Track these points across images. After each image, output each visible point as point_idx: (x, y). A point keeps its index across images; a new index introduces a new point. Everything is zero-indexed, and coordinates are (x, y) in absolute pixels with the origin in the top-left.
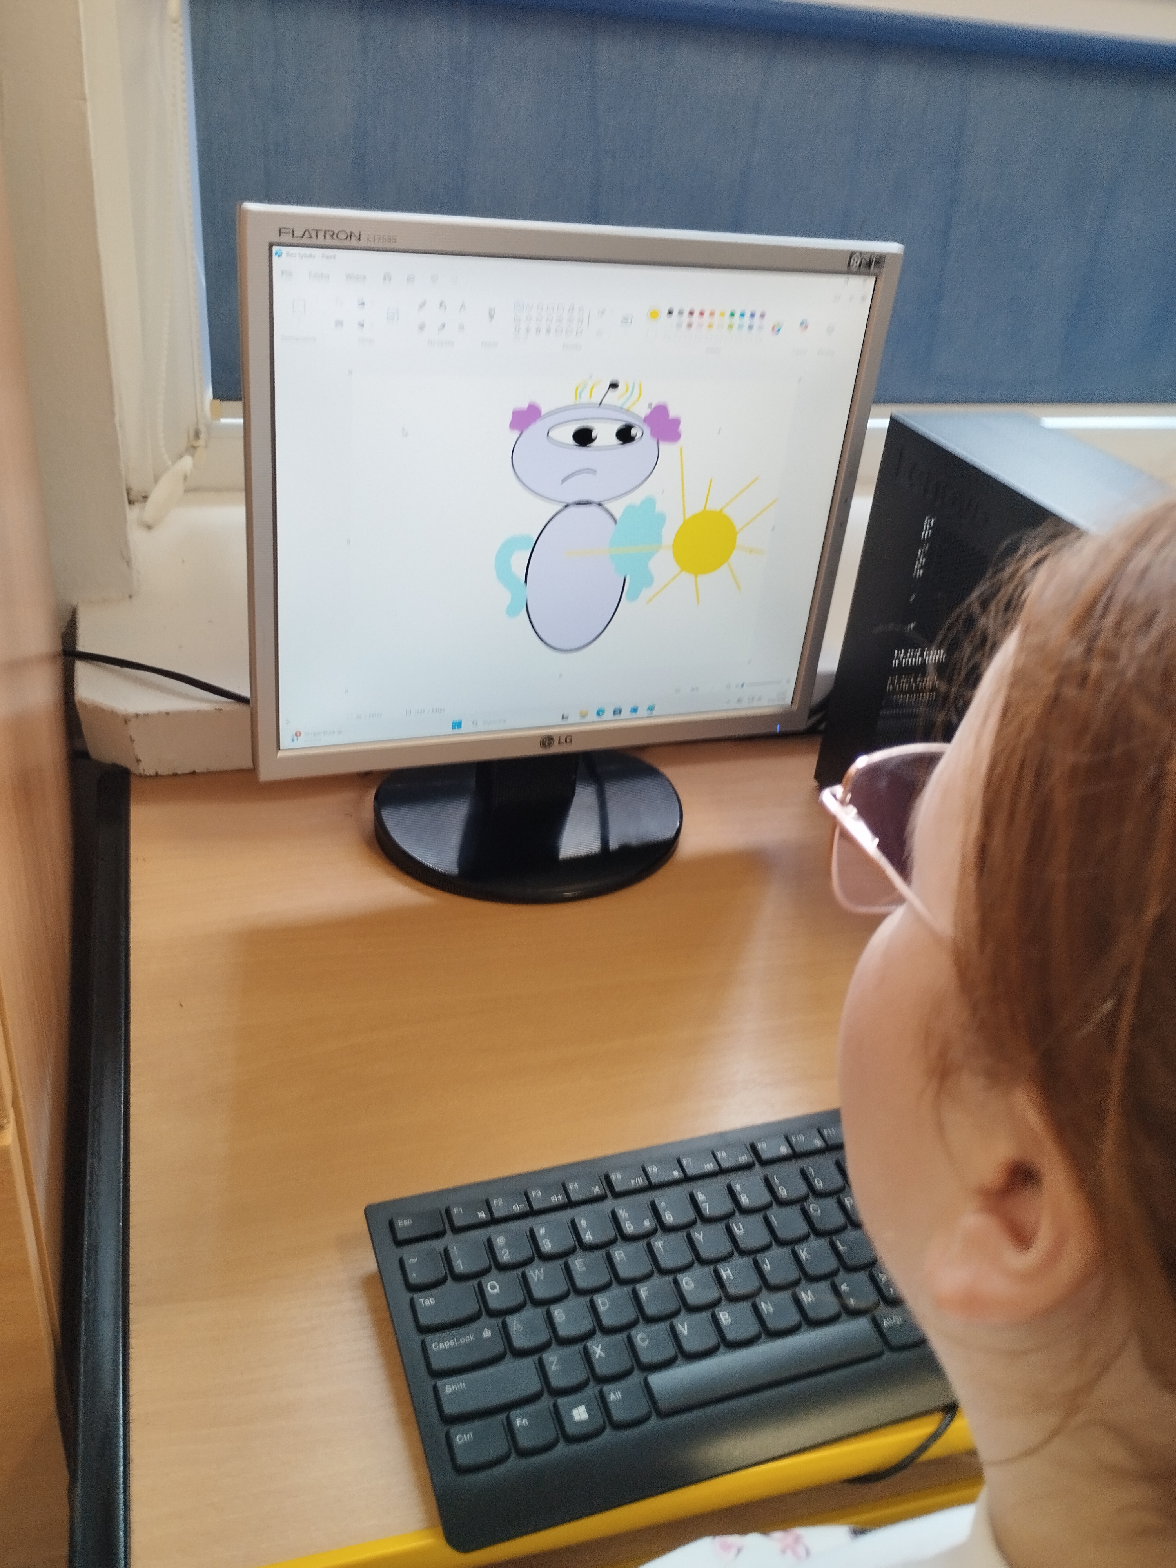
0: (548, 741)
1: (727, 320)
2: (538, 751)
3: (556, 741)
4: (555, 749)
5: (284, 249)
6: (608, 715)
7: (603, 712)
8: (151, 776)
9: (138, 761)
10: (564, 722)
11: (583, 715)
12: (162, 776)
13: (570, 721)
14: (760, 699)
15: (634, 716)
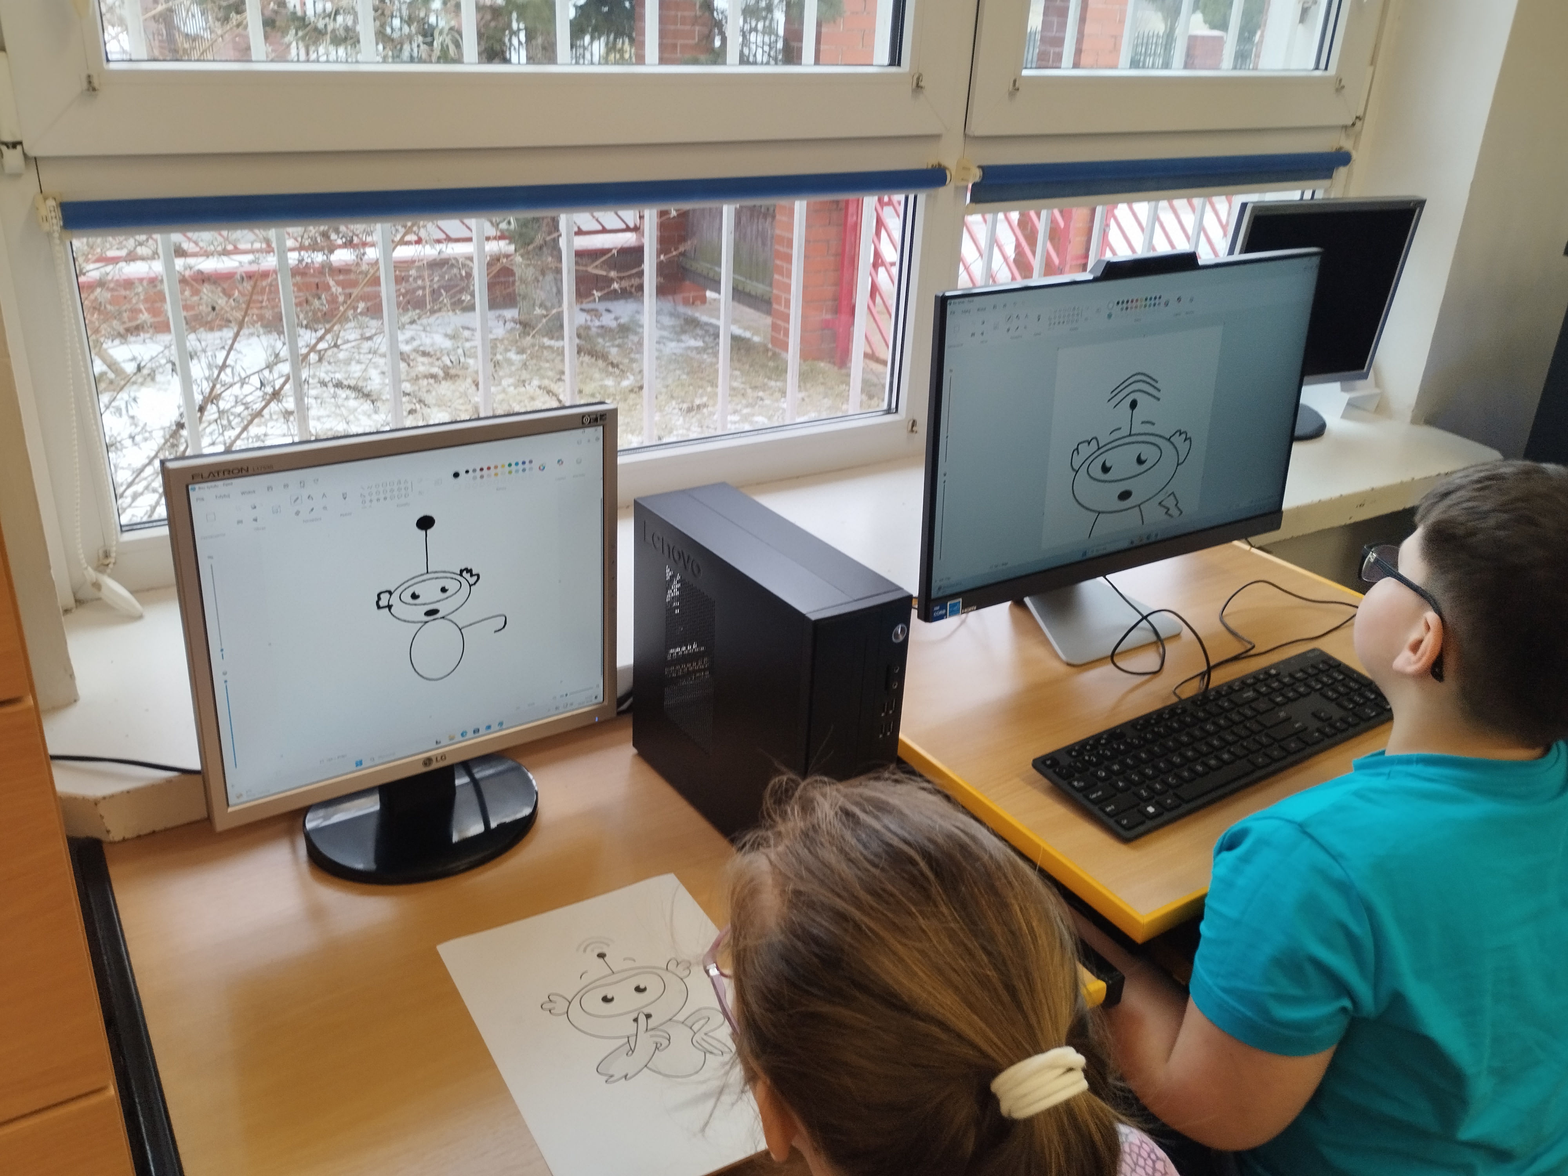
0: (428, 761)
1: (507, 469)
2: (422, 769)
3: (434, 760)
4: (435, 766)
5: (197, 486)
6: (470, 734)
7: (466, 732)
8: (119, 842)
9: (108, 832)
10: (438, 746)
11: (452, 738)
12: (128, 839)
13: (442, 744)
15: (489, 731)
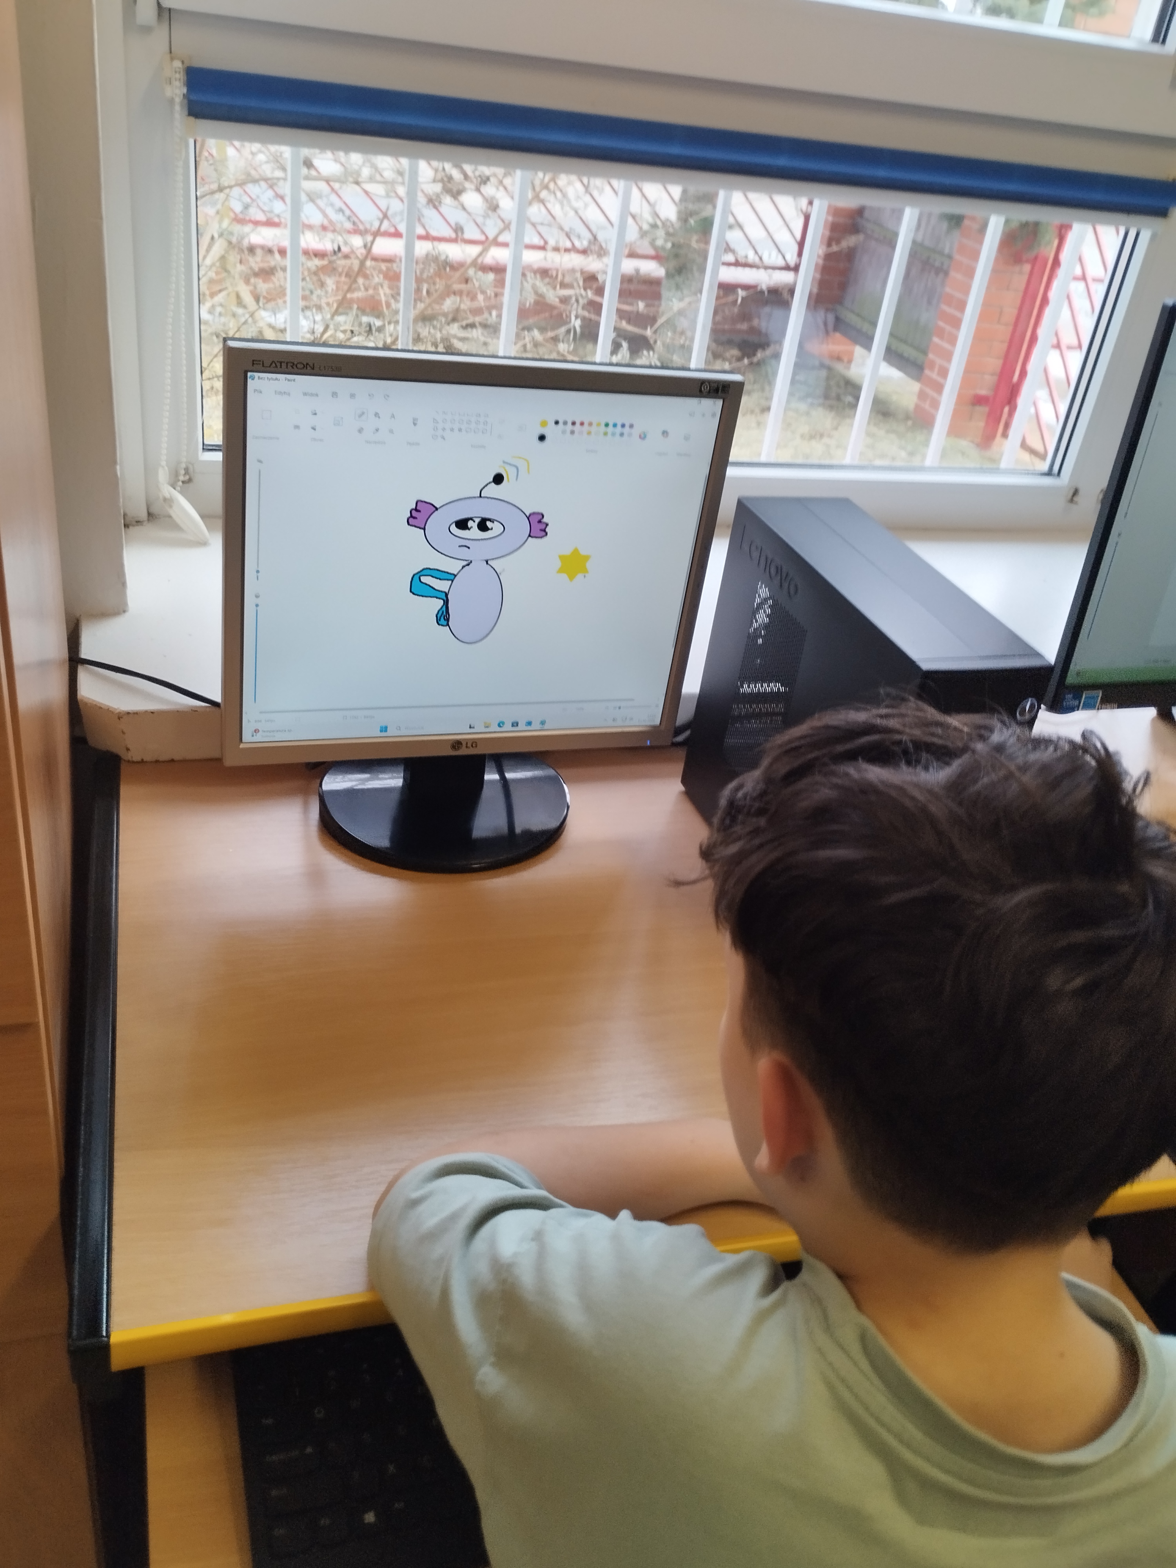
0: (457, 744)
1: (603, 428)
2: (450, 752)
3: (464, 745)
5: (256, 375)
6: (508, 726)
7: (503, 723)
9: (128, 750)
10: (471, 731)
11: (487, 726)
13: (476, 730)
14: (631, 719)
15: (529, 728)
